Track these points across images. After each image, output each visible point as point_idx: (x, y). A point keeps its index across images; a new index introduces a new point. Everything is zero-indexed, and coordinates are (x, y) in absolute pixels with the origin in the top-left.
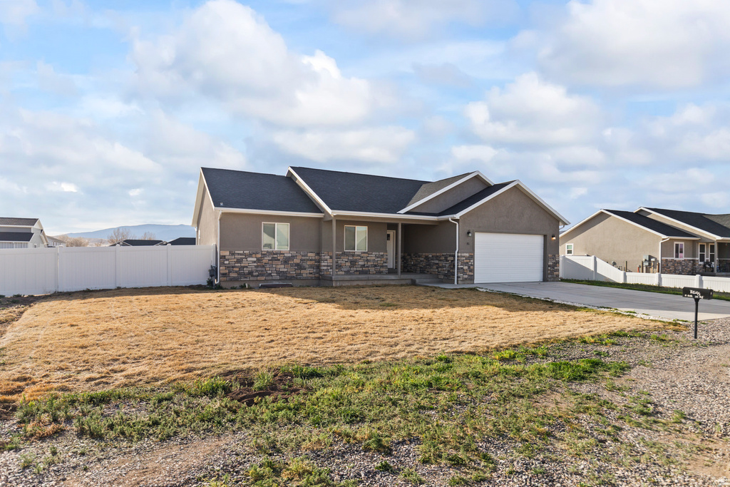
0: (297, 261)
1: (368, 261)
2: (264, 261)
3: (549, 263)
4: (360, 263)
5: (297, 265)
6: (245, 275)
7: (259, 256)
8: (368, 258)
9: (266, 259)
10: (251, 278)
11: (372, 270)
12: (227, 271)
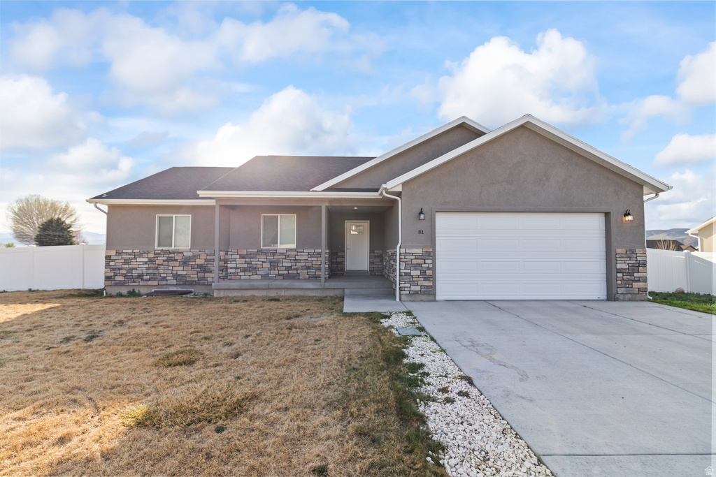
0: (199, 261)
1: (296, 261)
2: (157, 262)
3: (619, 266)
4: (285, 264)
5: (200, 266)
6: (133, 279)
7: (151, 255)
8: (297, 257)
9: (160, 260)
10: (141, 283)
11: (303, 273)
12: (112, 274)
